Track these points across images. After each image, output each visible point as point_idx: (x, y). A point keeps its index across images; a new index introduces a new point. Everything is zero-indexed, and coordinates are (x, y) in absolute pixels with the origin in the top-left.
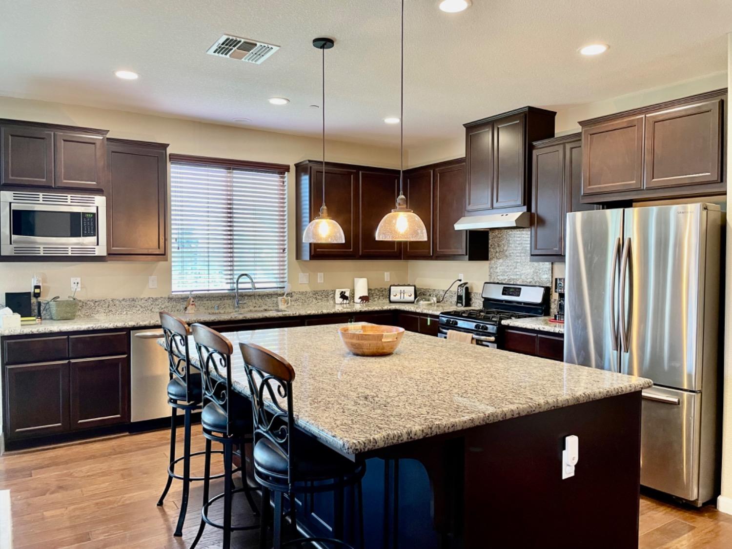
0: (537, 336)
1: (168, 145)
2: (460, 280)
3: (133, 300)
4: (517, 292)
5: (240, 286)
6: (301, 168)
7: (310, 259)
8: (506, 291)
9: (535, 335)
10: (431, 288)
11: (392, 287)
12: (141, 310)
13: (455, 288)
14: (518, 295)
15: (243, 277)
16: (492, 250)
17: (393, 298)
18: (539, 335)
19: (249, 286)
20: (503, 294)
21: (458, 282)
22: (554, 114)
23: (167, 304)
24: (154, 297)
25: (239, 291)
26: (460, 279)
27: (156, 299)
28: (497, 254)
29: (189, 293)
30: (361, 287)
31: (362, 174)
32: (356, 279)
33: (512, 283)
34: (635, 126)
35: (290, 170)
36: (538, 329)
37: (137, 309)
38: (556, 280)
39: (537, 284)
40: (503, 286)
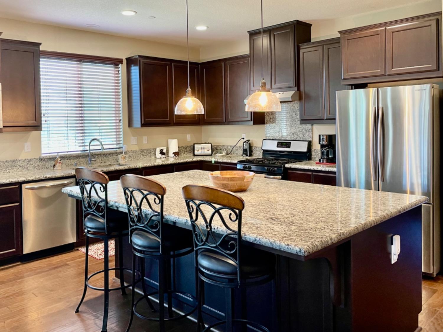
0: (312, 174)
1: (40, 44)
2: (243, 139)
3: (14, 161)
4: (288, 145)
5: (92, 148)
6: (130, 61)
7: (141, 127)
8: (280, 144)
9: (311, 173)
10: (220, 145)
11: (195, 145)
12: (20, 168)
13: (241, 143)
14: (289, 147)
15: (95, 141)
16: (267, 117)
17: (196, 153)
18: (314, 173)
19: (99, 147)
20: (278, 147)
21: (242, 139)
22: (311, 25)
23: (38, 163)
24: (29, 158)
25: (91, 151)
26: (243, 137)
27: (31, 160)
28: (271, 120)
29: (56, 154)
30: (173, 146)
31: (174, 65)
32: (170, 140)
33: (283, 139)
34: (379, 34)
35: (123, 62)
36: (313, 169)
37: (17, 168)
38: (320, 136)
39: (302, 139)
40: (277, 141)
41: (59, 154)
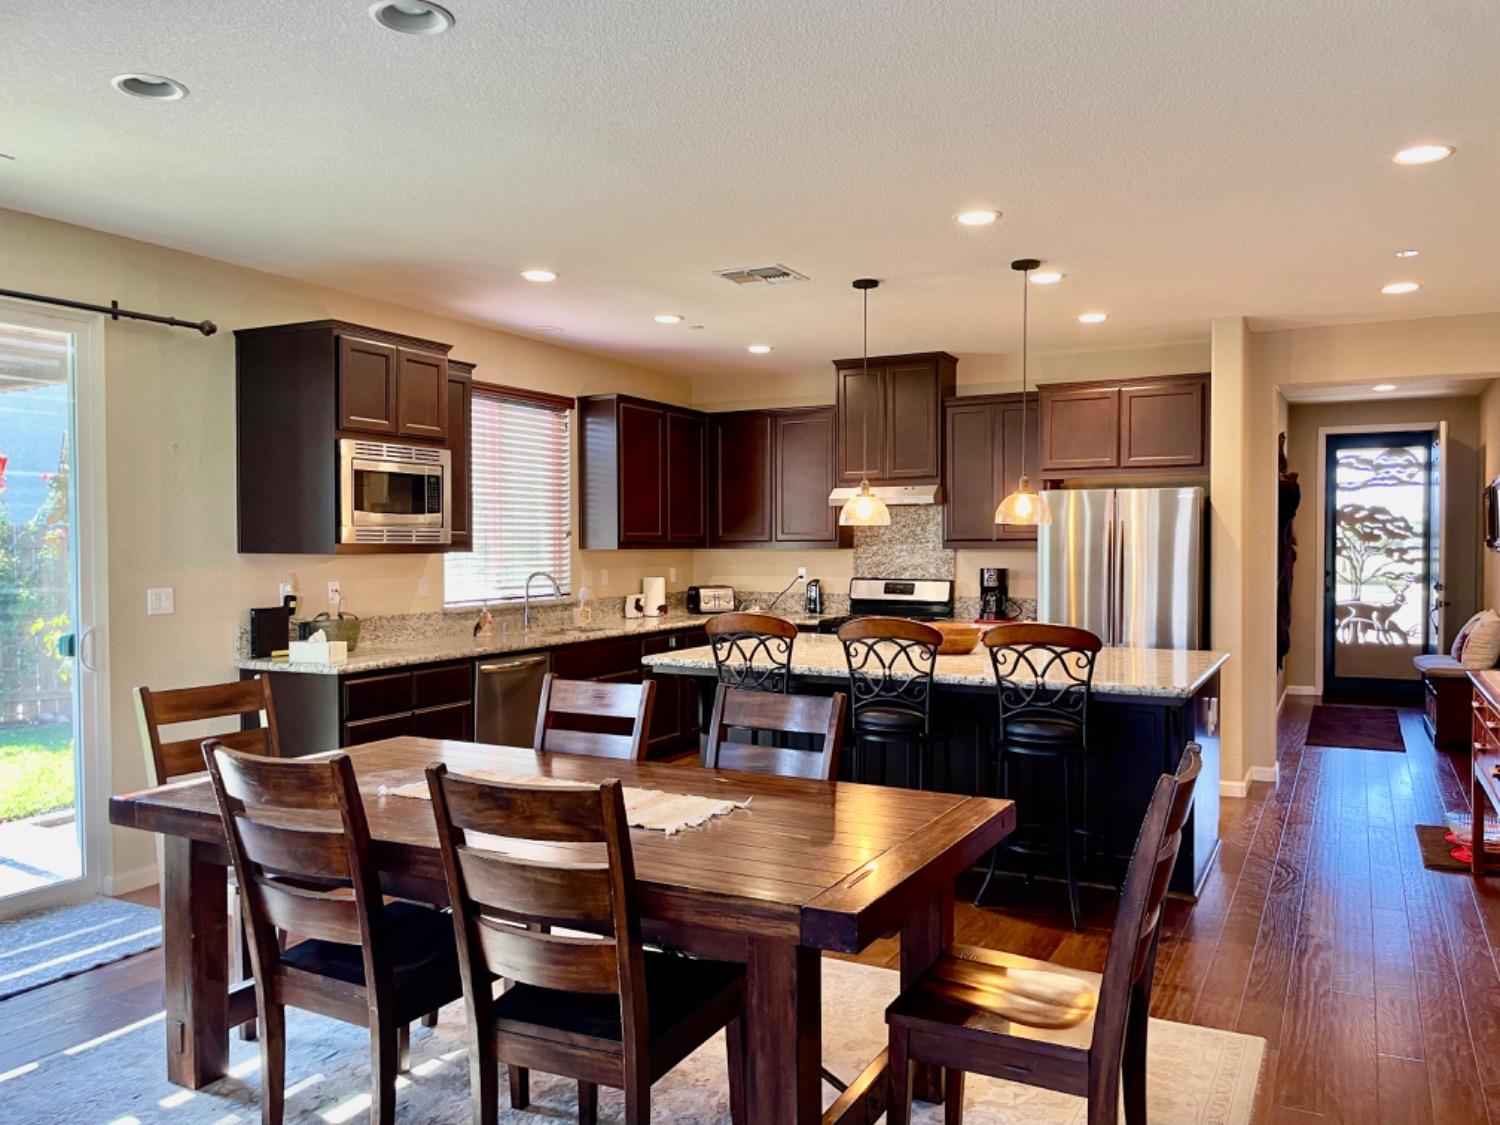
1: (474, 366)
2: (801, 577)
3: (403, 618)
4: (907, 589)
5: (532, 592)
6: (587, 407)
7: (619, 548)
8: (888, 590)
10: (744, 590)
11: (700, 591)
12: (414, 633)
13: (800, 587)
15: (539, 577)
16: (859, 534)
17: (703, 607)
19: (550, 591)
20: (886, 592)
21: (800, 580)
22: (957, 360)
23: (441, 624)
24: (427, 613)
25: (531, 600)
26: (800, 574)
27: (429, 617)
28: (868, 540)
29: (482, 603)
31: (671, 417)
33: (893, 577)
35: (574, 406)
37: (408, 632)
38: (982, 571)
39: (933, 578)
40: (884, 582)
41: (488, 603)
